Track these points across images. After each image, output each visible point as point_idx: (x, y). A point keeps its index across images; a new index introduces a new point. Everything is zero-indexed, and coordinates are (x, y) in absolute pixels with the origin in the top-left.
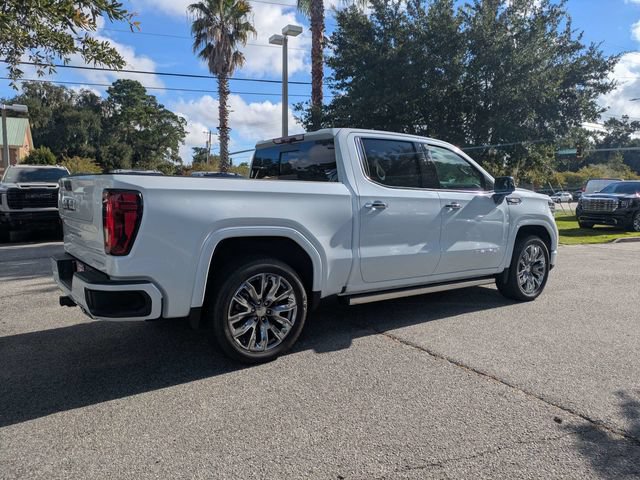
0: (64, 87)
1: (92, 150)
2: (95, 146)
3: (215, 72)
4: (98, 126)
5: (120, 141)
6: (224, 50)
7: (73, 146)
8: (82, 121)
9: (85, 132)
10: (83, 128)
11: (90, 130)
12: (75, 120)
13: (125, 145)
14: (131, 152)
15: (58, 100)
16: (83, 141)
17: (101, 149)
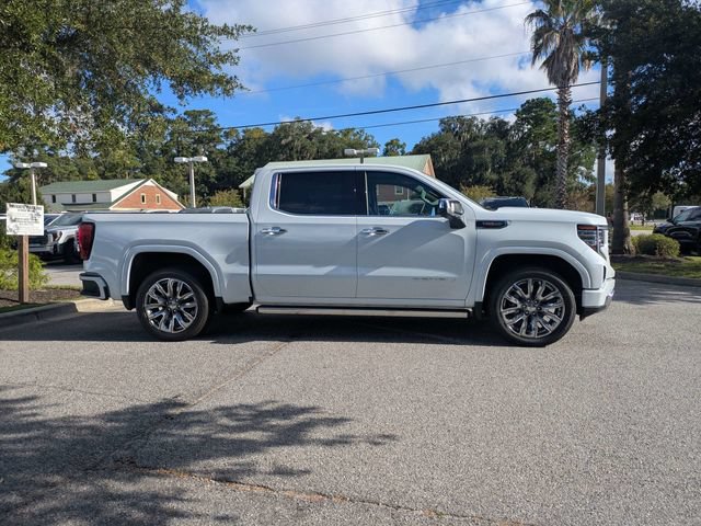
0: (475, 118)
1: (495, 177)
2: (499, 173)
3: (556, 82)
4: (502, 153)
5: (524, 165)
6: (565, 55)
7: (478, 175)
8: (487, 150)
9: (489, 160)
10: (487, 156)
11: (494, 157)
12: (480, 149)
13: (528, 169)
14: (535, 176)
15: (468, 132)
16: (487, 169)
17: (504, 176)
